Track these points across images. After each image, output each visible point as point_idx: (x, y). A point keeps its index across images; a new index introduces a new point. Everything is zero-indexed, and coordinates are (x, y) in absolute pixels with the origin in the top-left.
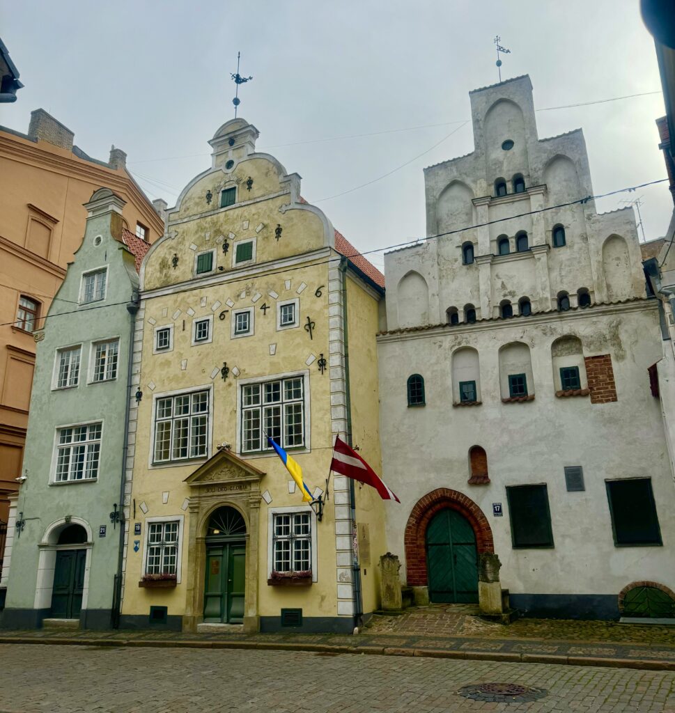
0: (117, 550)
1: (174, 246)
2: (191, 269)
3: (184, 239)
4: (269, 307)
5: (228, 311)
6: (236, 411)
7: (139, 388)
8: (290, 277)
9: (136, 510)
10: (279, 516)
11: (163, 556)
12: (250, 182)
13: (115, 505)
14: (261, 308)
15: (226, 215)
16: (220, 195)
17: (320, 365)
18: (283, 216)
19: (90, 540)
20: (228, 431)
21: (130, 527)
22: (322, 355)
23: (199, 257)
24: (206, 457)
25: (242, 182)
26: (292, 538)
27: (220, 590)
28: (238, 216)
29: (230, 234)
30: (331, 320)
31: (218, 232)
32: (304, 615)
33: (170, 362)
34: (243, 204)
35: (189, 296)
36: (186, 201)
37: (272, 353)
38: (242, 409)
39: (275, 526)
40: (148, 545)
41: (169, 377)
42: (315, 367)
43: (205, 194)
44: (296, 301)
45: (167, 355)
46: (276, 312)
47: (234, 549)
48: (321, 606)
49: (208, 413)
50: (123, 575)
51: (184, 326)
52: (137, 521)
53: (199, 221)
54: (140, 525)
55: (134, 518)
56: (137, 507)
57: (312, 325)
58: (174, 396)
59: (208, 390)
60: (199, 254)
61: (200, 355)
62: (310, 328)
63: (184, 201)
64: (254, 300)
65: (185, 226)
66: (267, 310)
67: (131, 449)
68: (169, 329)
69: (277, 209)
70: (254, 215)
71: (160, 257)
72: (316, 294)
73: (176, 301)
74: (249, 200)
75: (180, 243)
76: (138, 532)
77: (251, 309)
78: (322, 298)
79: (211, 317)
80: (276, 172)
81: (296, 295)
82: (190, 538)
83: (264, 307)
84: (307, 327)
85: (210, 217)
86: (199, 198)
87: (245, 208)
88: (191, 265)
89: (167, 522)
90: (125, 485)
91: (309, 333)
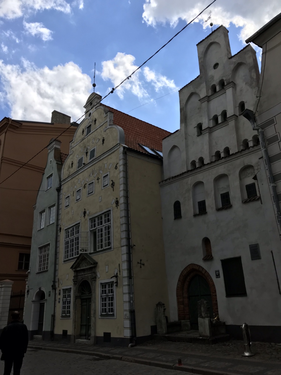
0: (54, 303)
1: (72, 158)
2: (76, 166)
3: (75, 154)
4: (100, 178)
5: (86, 184)
6: (88, 232)
7: (60, 226)
8: (106, 162)
9: (59, 284)
10: (103, 284)
11: (67, 305)
12: (95, 121)
13: (53, 281)
14: (97, 180)
15: (88, 139)
16: (87, 129)
17: (116, 204)
18: (105, 133)
19: (46, 298)
21: (57, 292)
22: (117, 198)
23: (79, 160)
25: (93, 122)
26: (107, 296)
28: (91, 138)
29: (88, 147)
30: (121, 180)
31: (85, 147)
32: (111, 337)
33: (69, 212)
34: (93, 131)
35: (75, 180)
37: (100, 201)
38: (90, 231)
39: (101, 289)
40: (63, 300)
41: (68, 219)
42: (115, 205)
43: (82, 131)
44: (108, 173)
45: (68, 209)
46: (102, 180)
48: (117, 331)
49: (79, 235)
50: (55, 315)
51: (73, 194)
53: (80, 144)
54: (60, 290)
55: (59, 287)
56: (59, 282)
57: (114, 184)
58: (70, 228)
59: (79, 223)
61: (77, 207)
63: (76, 136)
64: (95, 176)
65: (75, 148)
66: (99, 180)
67: (58, 254)
68: (69, 196)
69: (103, 130)
70: (96, 135)
71: (68, 164)
72: (115, 168)
73: (71, 183)
74: (95, 129)
75: (74, 156)
76: (60, 294)
77: (94, 181)
78: (117, 169)
79: (81, 188)
80: (104, 113)
81: (108, 170)
82: (74, 296)
84: (112, 186)
85: (83, 141)
86: (80, 133)
87: (94, 133)
89: (68, 289)
90: (56, 272)
91: (112, 189)
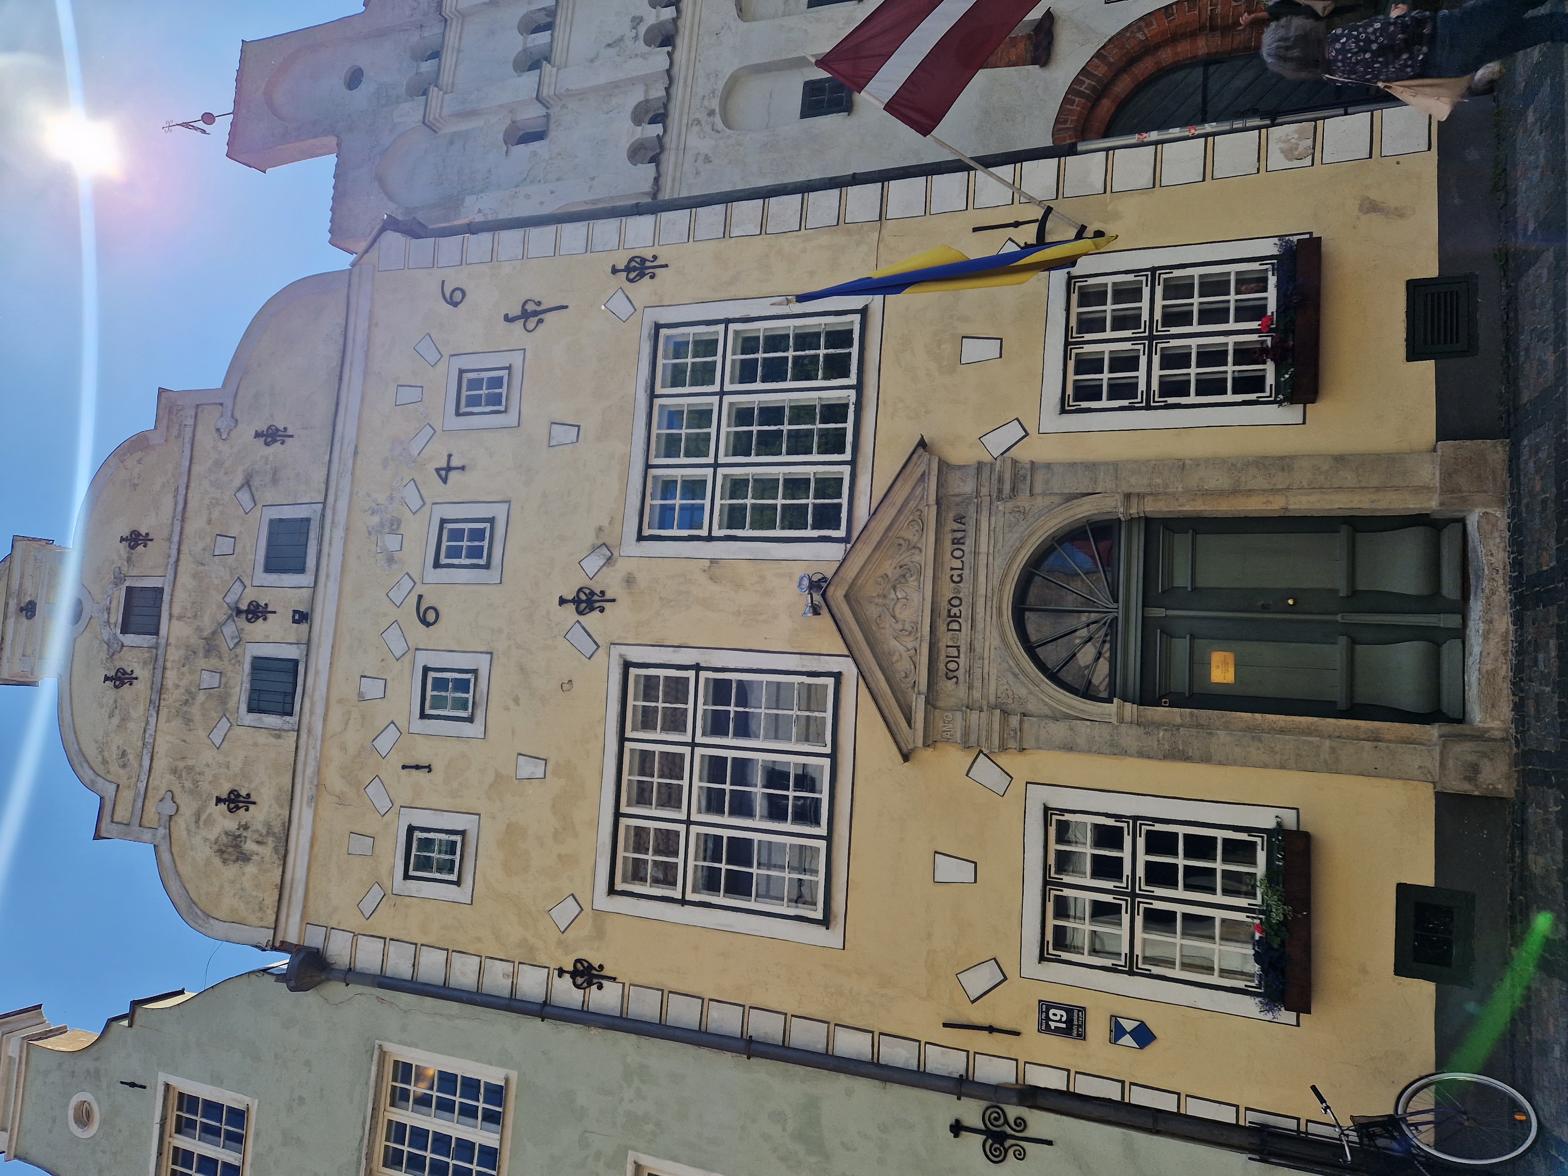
0: (1143, 1141)
1: (195, 805)
2: (273, 740)
3: (190, 769)
4: (450, 456)
5: (420, 597)
6: (713, 561)
7: (561, 972)
8: (391, 391)
9: (986, 1023)
10: (1070, 390)
11: (1180, 893)
12: (135, 540)
13: (957, 1128)
14: (445, 481)
15: (179, 618)
16: (130, 639)
17: (642, 275)
18: (241, 426)
20: (768, 593)
21: (1050, 1062)
22: (615, 271)
23: (250, 710)
24: (838, 676)
25: (125, 569)
26: (1151, 338)
27: (1326, 648)
28: (195, 576)
29: (228, 600)
31: (210, 646)
32: (1433, 272)
33: (509, 826)
34: (172, 560)
35: (344, 748)
36: (105, 762)
37: (573, 435)
38: (710, 538)
39: (1104, 403)
41: (556, 835)
42: (642, 290)
43: (109, 693)
44: (457, 364)
45: (486, 838)
46: (468, 432)
47: (1169, 591)
48: (1399, 213)
49: (697, 668)
50: (1252, 1117)
51: (417, 767)
52: (1030, 1024)
53: (164, 712)
54: (1045, 1007)
55: (1017, 1034)
56: (976, 1015)
57: (530, 307)
58: (618, 815)
59: (627, 665)
60: (243, 707)
61: (516, 700)
62: (535, 313)
63: (100, 769)
64: (416, 504)
65: (161, 764)
66: (454, 463)
68: (411, 830)
69: (220, 444)
70: (209, 522)
71: (208, 863)
72: (456, 305)
73: (341, 801)
74: (169, 540)
75: (196, 783)
76: (1073, 1023)
77: (438, 514)
78: (469, 286)
79: (421, 662)
80: (138, 455)
81: (442, 367)
82: (1117, 750)
83: (444, 473)
84: (533, 321)
85: (168, 673)
86: (111, 716)
87: (185, 548)
88: (262, 738)
89: (1046, 868)
90: (887, 1067)
91: (547, 317)
